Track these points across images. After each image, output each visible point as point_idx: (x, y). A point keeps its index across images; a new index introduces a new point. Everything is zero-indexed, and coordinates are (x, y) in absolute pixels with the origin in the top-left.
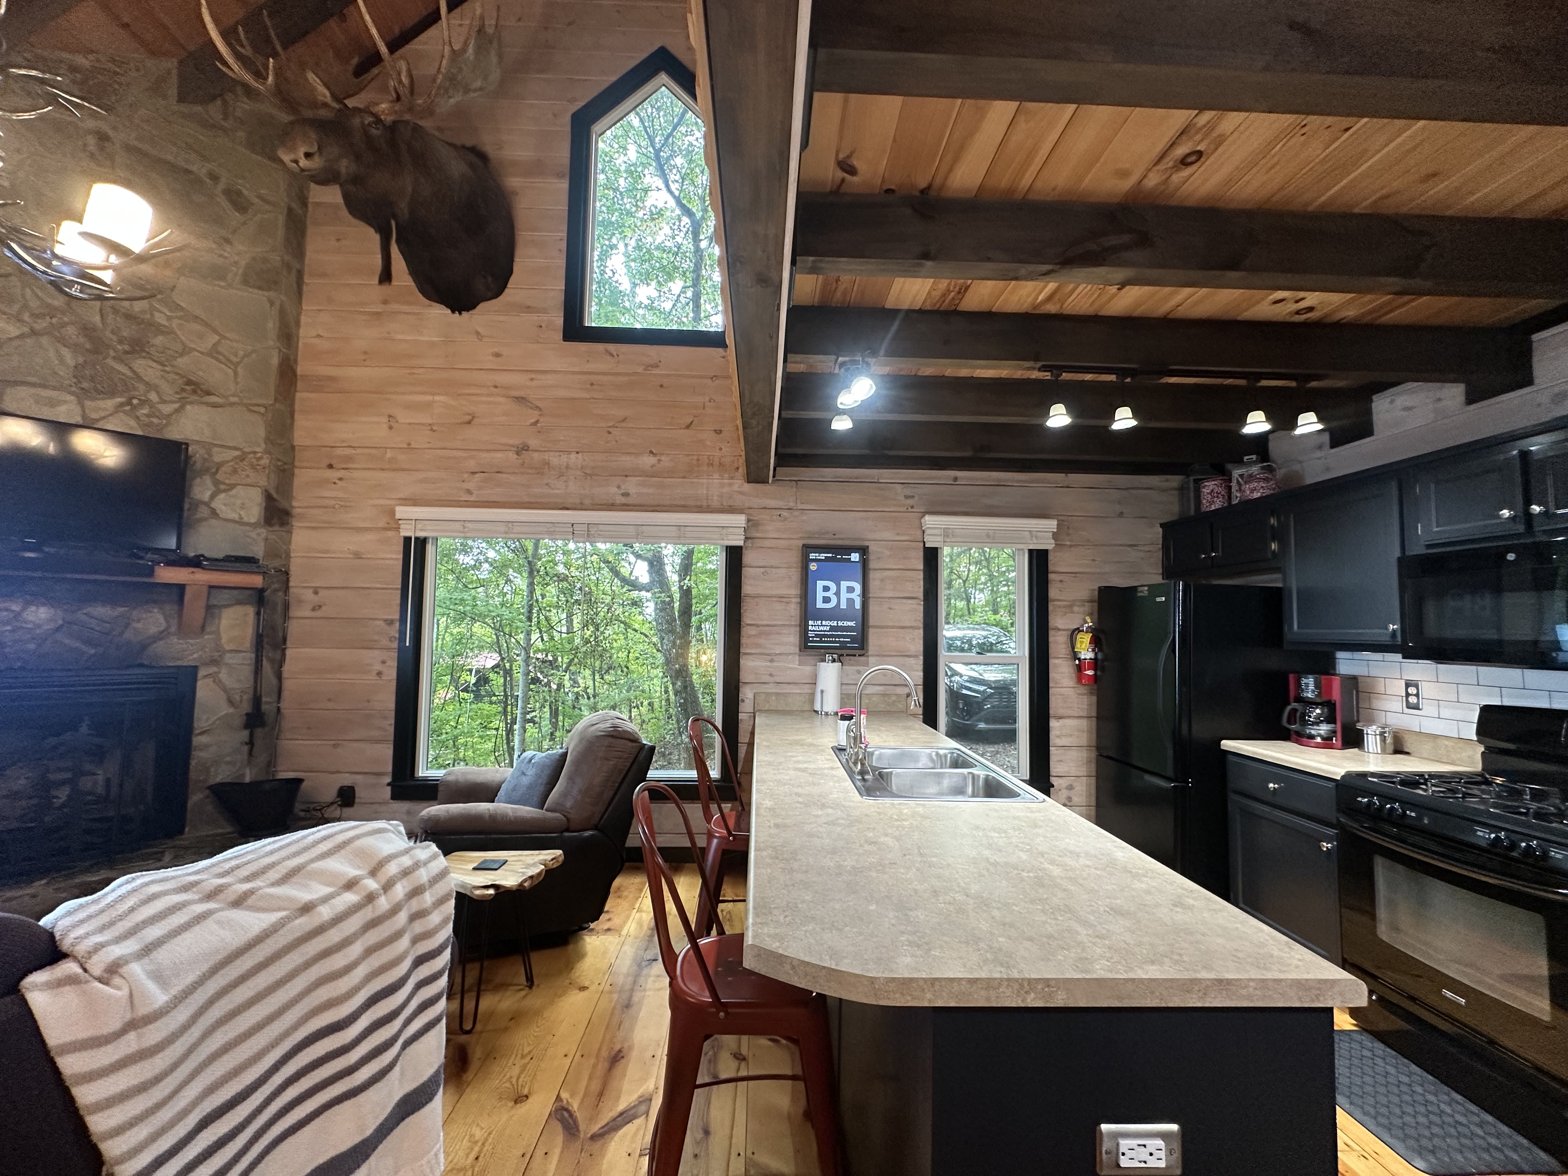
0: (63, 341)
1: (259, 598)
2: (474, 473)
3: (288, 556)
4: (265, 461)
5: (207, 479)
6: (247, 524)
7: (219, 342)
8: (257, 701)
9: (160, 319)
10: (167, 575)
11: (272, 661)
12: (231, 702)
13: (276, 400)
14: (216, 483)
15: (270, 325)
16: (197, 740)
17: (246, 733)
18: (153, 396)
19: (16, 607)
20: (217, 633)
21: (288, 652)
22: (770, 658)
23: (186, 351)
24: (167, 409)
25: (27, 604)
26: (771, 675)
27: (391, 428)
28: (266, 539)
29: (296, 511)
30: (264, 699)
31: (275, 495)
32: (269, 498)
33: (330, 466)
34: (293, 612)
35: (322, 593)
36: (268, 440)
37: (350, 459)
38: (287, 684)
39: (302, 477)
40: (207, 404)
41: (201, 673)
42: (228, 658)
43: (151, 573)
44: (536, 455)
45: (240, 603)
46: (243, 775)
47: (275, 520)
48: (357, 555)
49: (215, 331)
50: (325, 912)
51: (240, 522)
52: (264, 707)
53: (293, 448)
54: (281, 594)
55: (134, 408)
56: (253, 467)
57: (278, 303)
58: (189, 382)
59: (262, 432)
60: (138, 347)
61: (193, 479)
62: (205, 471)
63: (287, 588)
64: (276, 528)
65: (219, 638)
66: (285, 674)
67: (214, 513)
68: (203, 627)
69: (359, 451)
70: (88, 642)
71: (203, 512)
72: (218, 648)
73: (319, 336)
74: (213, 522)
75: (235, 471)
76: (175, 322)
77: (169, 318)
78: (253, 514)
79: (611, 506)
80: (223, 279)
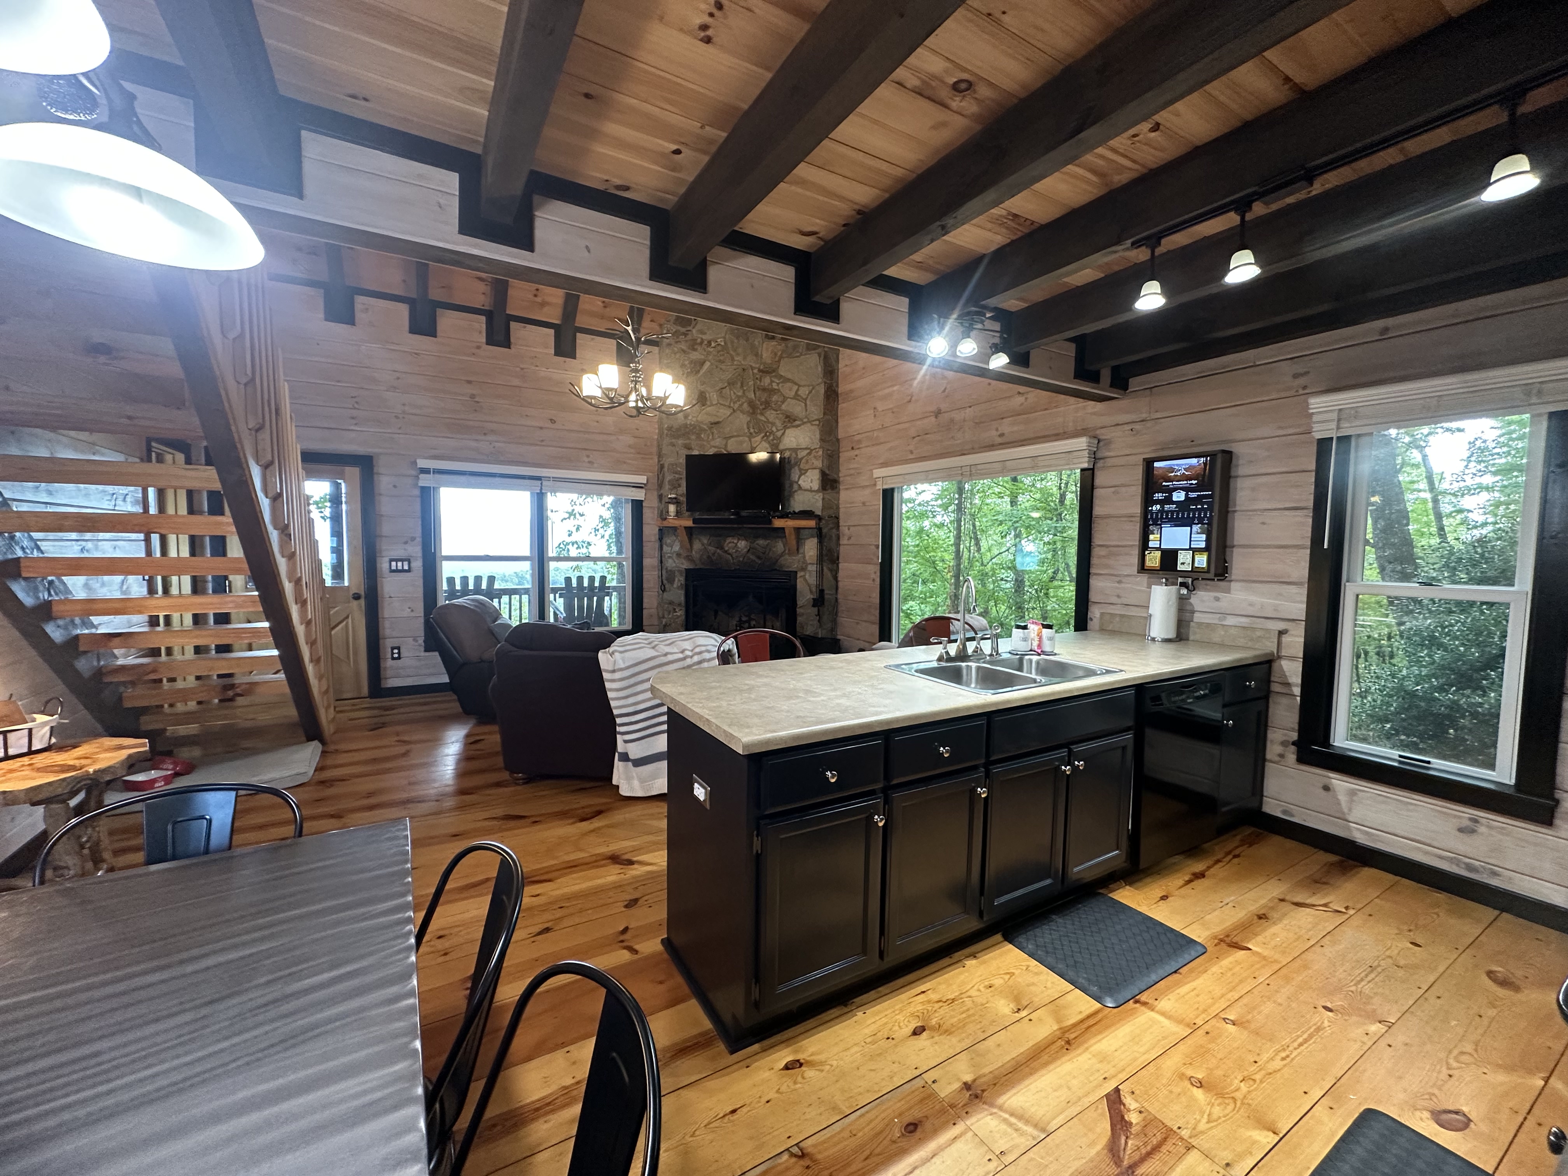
0: (742, 412)
1: (820, 534)
2: (914, 438)
3: (838, 508)
4: (821, 453)
5: (796, 468)
6: (814, 491)
7: (798, 390)
8: (822, 591)
9: (775, 386)
10: (778, 523)
11: (831, 570)
12: (811, 592)
13: (824, 414)
14: (800, 470)
15: (820, 369)
16: (799, 611)
17: (816, 609)
18: (774, 429)
19: (735, 541)
20: (804, 553)
21: (841, 565)
22: (1118, 579)
23: (785, 398)
24: (779, 434)
25: (739, 539)
26: (1118, 596)
27: (875, 416)
28: (823, 499)
29: (841, 479)
30: (826, 592)
31: (827, 472)
32: (824, 475)
33: (853, 448)
34: (841, 542)
35: (852, 528)
36: (822, 440)
37: (859, 442)
38: (840, 584)
39: (844, 456)
40: (793, 427)
41: (799, 574)
42: (810, 568)
43: (770, 522)
44: (946, 415)
45: (812, 536)
46: (817, 633)
47: (828, 487)
48: (864, 504)
49: (796, 384)
51: (811, 491)
52: (826, 597)
53: (838, 440)
54: (834, 530)
55: (768, 437)
56: (815, 457)
57: (823, 354)
58: (787, 417)
59: (818, 436)
60: (767, 405)
61: (790, 469)
62: (796, 464)
63: (839, 526)
64: (830, 491)
65: (804, 557)
66: (839, 579)
67: (800, 487)
68: (798, 550)
69: (863, 435)
70: (759, 558)
71: (795, 487)
72: (805, 562)
74: (799, 492)
75: (807, 461)
76: (780, 385)
77: (778, 384)
78: (816, 485)
79: (992, 447)
80: (798, 352)
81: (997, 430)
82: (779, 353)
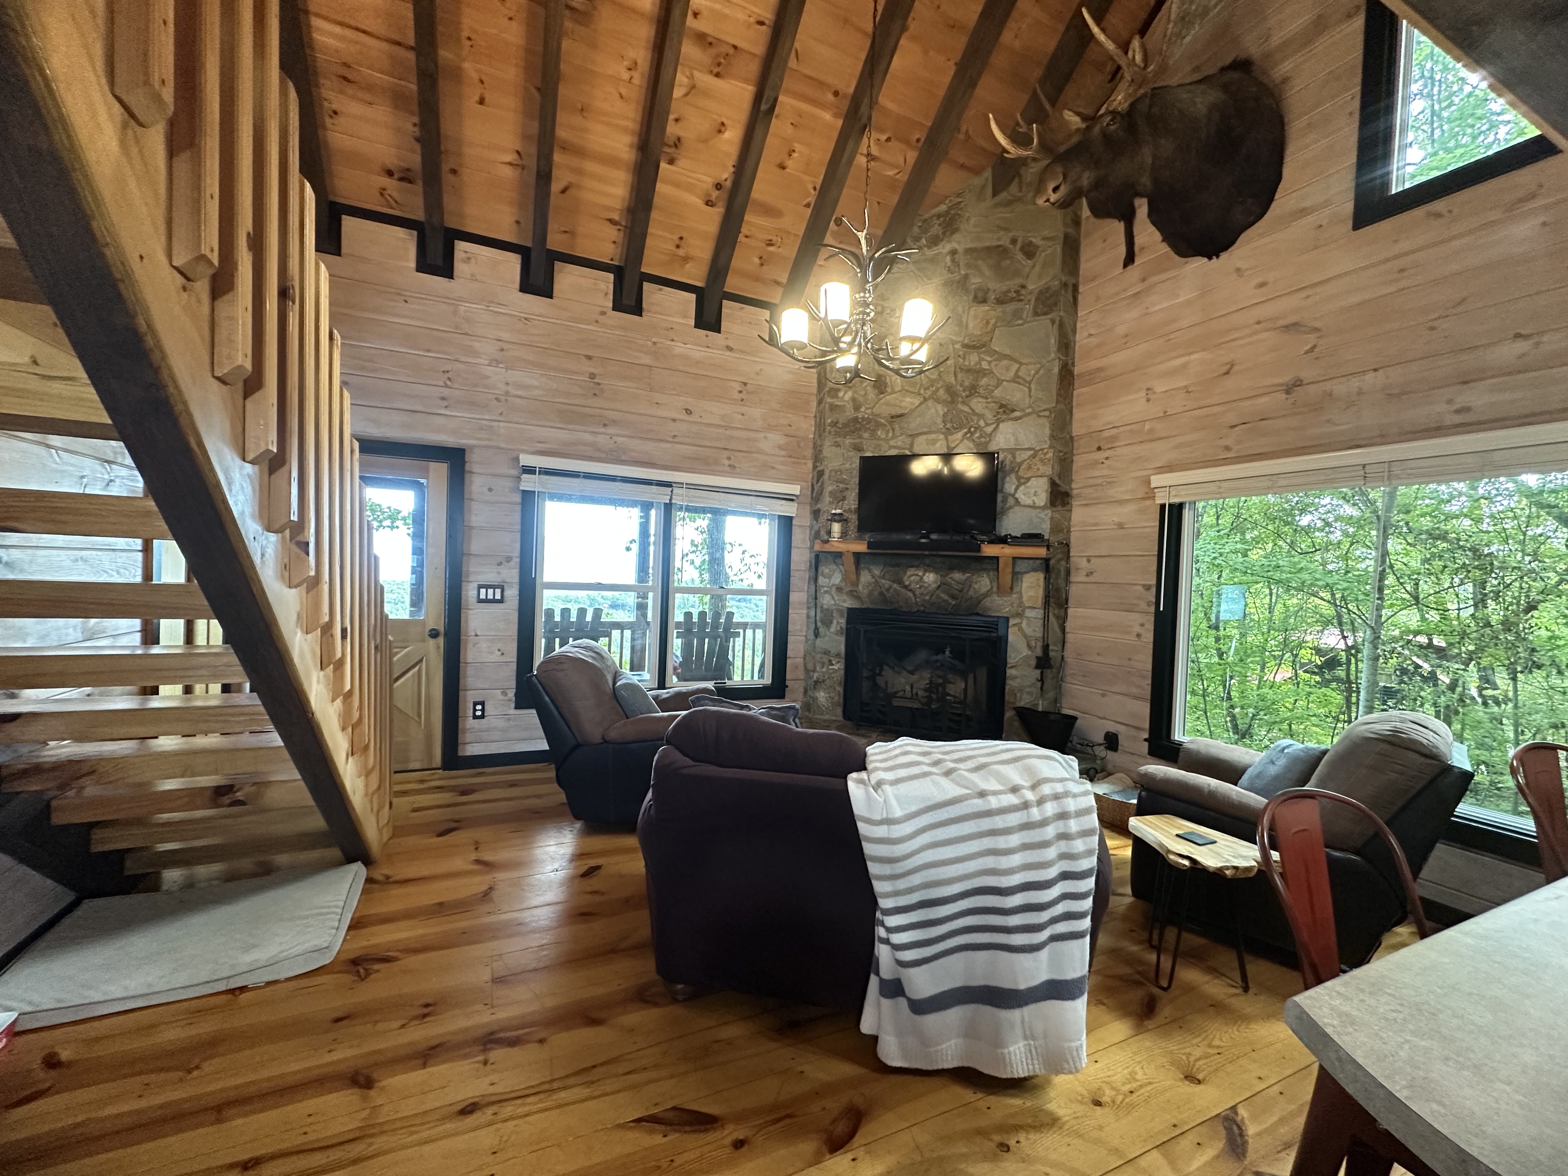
0: (937, 401)
1: (1046, 565)
2: (1233, 427)
3: (1069, 532)
4: (1050, 455)
5: (1013, 476)
6: (1039, 507)
7: (1018, 370)
8: (1046, 648)
9: (985, 365)
10: (989, 550)
11: (1057, 617)
12: (1029, 647)
13: (1057, 402)
14: (1018, 478)
15: (1053, 341)
16: (1010, 672)
17: (1038, 672)
18: (982, 423)
19: (921, 574)
20: (1020, 593)
21: (1070, 611)
23: (999, 382)
24: (989, 429)
25: (925, 571)
27: (1148, 400)
28: (1052, 518)
29: (1075, 492)
30: (1051, 648)
31: (1058, 481)
32: (1053, 484)
33: (1099, 449)
34: (1073, 578)
35: (1093, 560)
36: (1052, 437)
37: (1114, 438)
38: (1070, 637)
39: (1079, 461)
40: (1012, 419)
41: (1012, 622)
42: (1029, 613)
43: (979, 550)
44: (1311, 389)
45: (1035, 570)
46: (1037, 705)
47: (1059, 502)
48: (1121, 526)
49: (1015, 361)
50: (994, 802)
51: (1034, 507)
52: (1051, 654)
53: (1072, 438)
54: (1063, 563)
55: (972, 434)
56: (1042, 460)
57: (1058, 319)
58: (1002, 406)
59: (1047, 431)
60: (973, 390)
61: (1004, 478)
62: (1012, 470)
63: (1068, 557)
64: (1060, 508)
65: (1021, 597)
66: (1067, 630)
67: (1017, 502)
68: (1012, 588)
69: (1121, 429)
70: (953, 597)
71: (1011, 501)
72: (1021, 604)
73: (1090, 335)
74: (1017, 508)
75: (1030, 467)
76: (993, 364)
77: (990, 363)
78: (1042, 499)
79: (1437, 430)
80: (1021, 318)
81: (1450, 402)
82: (993, 321)
